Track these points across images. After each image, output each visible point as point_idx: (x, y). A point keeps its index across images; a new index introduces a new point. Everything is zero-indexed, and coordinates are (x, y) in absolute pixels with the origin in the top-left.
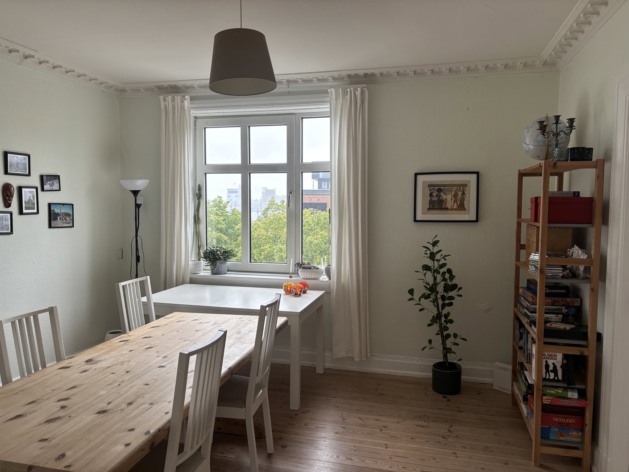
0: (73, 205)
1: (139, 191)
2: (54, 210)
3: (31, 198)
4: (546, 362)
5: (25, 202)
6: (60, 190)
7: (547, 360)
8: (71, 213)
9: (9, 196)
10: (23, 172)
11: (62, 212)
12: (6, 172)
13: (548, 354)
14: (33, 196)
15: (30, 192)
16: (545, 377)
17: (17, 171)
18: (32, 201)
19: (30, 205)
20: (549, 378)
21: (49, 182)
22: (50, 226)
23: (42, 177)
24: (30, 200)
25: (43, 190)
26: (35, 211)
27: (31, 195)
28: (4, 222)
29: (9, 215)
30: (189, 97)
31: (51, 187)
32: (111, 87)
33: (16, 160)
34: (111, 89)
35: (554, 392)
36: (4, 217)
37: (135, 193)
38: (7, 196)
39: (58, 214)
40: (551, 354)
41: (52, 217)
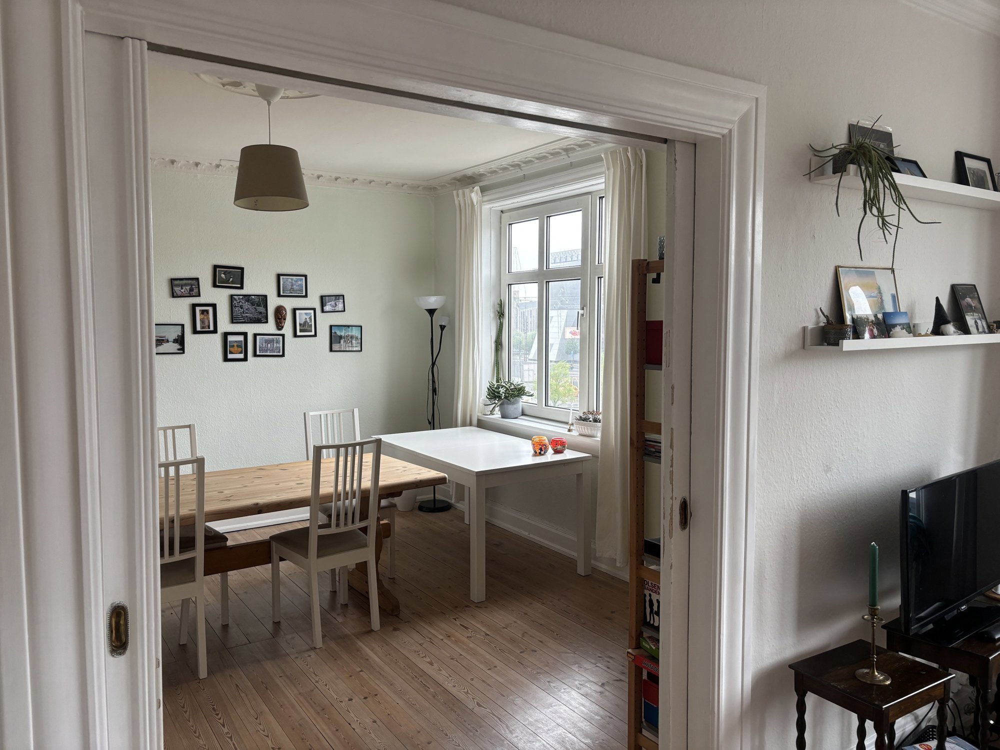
0: (361, 327)
1: (435, 310)
2: (336, 333)
3: (308, 320)
4: (650, 595)
5: (300, 324)
6: (344, 311)
7: (652, 593)
8: (359, 336)
9: (281, 319)
10: (298, 293)
11: (346, 335)
12: (279, 295)
13: (651, 583)
14: (310, 318)
15: (306, 314)
16: (650, 622)
17: (292, 293)
18: (308, 323)
19: (306, 328)
20: (653, 624)
21: (330, 303)
22: (331, 350)
23: (322, 297)
24: (306, 322)
25: (323, 311)
26: (313, 333)
27: (308, 317)
28: (275, 345)
29: (281, 337)
30: (478, 188)
31: (334, 308)
32: (418, 187)
33: (290, 282)
34: (419, 189)
35: (649, 647)
36: (275, 339)
37: (431, 312)
38: (279, 319)
39: (341, 337)
40: (655, 585)
41: (334, 339)
